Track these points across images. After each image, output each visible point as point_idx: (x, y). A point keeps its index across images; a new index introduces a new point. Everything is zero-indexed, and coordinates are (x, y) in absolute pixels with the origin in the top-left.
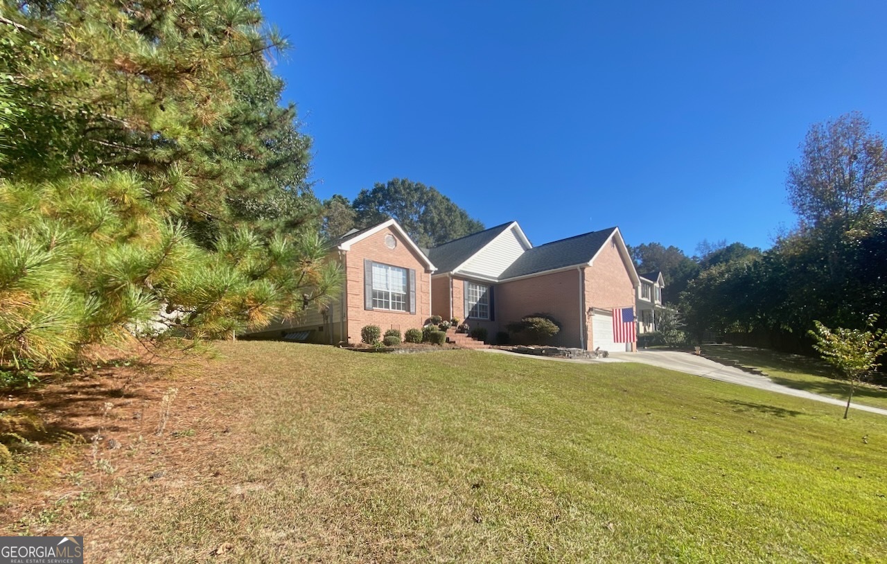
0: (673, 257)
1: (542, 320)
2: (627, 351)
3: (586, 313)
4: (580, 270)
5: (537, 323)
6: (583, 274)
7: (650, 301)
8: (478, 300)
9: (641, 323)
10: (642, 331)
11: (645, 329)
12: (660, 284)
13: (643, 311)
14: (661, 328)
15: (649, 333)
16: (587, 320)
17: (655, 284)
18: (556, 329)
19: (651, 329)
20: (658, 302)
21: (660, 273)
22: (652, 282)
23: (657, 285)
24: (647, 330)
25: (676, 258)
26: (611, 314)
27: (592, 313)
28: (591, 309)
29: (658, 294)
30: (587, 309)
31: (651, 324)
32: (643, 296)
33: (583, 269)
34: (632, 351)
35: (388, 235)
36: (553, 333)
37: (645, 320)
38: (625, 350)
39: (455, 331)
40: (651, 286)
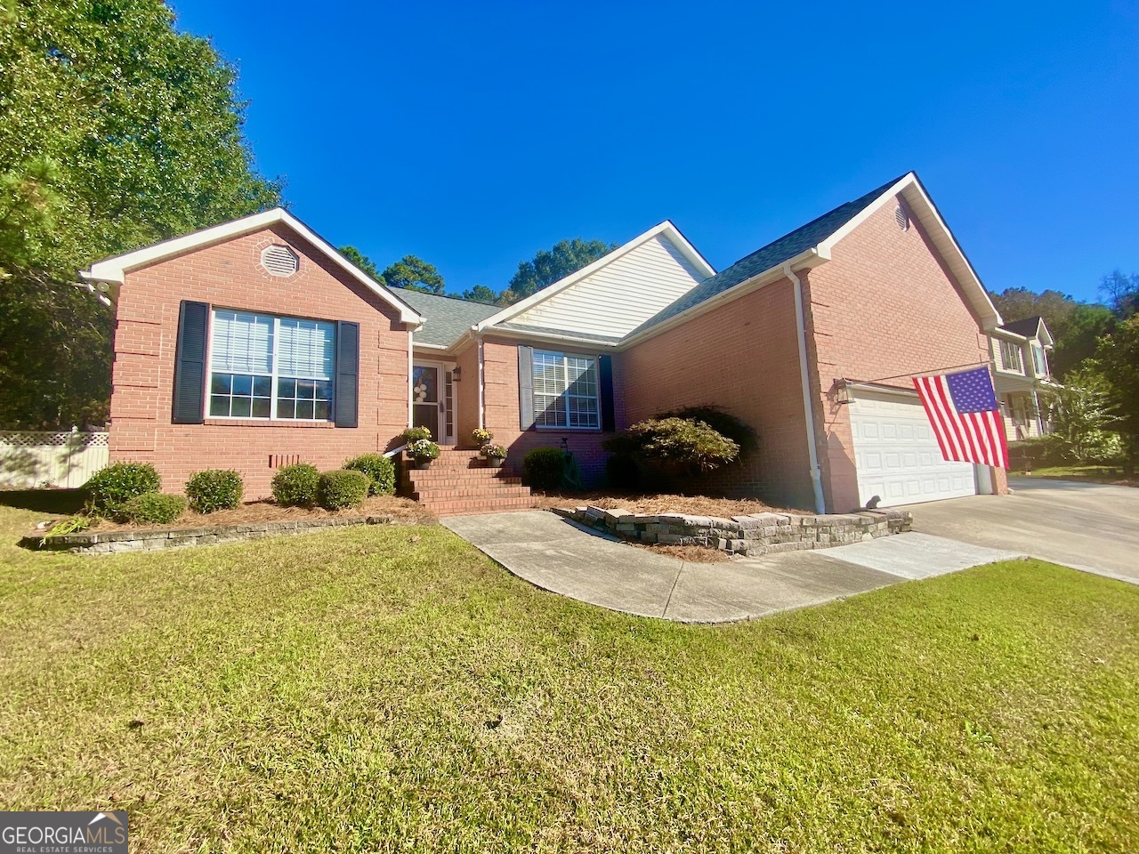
0: (1055, 306)
1: (680, 424)
2: (978, 493)
3: (823, 398)
4: (792, 277)
5: (666, 434)
6: (805, 286)
7: (1023, 374)
8: (567, 387)
9: (1008, 421)
10: (1011, 436)
11: (1019, 431)
12: (1043, 343)
13: (1009, 396)
14: (1057, 427)
15: (1029, 440)
16: (828, 417)
17: (1031, 342)
18: (725, 447)
19: (1033, 431)
20: (1042, 375)
21: (1041, 319)
22: (1025, 338)
23: (1035, 342)
24: (1025, 435)
25: (1060, 307)
26: (914, 395)
27: (842, 395)
28: (838, 385)
29: (1041, 363)
30: (826, 384)
31: (1033, 422)
32: (1006, 366)
33: (803, 274)
34: (995, 492)
35: (270, 244)
36: (719, 460)
37: (1017, 413)
38: (973, 491)
39: (467, 461)
40: (1023, 345)
